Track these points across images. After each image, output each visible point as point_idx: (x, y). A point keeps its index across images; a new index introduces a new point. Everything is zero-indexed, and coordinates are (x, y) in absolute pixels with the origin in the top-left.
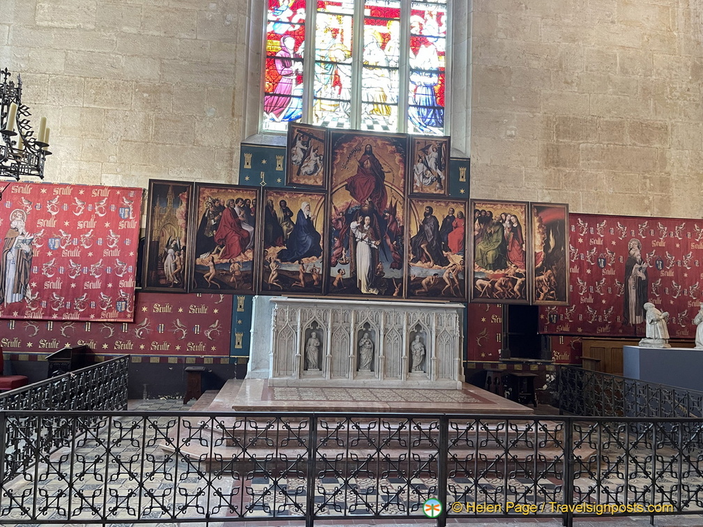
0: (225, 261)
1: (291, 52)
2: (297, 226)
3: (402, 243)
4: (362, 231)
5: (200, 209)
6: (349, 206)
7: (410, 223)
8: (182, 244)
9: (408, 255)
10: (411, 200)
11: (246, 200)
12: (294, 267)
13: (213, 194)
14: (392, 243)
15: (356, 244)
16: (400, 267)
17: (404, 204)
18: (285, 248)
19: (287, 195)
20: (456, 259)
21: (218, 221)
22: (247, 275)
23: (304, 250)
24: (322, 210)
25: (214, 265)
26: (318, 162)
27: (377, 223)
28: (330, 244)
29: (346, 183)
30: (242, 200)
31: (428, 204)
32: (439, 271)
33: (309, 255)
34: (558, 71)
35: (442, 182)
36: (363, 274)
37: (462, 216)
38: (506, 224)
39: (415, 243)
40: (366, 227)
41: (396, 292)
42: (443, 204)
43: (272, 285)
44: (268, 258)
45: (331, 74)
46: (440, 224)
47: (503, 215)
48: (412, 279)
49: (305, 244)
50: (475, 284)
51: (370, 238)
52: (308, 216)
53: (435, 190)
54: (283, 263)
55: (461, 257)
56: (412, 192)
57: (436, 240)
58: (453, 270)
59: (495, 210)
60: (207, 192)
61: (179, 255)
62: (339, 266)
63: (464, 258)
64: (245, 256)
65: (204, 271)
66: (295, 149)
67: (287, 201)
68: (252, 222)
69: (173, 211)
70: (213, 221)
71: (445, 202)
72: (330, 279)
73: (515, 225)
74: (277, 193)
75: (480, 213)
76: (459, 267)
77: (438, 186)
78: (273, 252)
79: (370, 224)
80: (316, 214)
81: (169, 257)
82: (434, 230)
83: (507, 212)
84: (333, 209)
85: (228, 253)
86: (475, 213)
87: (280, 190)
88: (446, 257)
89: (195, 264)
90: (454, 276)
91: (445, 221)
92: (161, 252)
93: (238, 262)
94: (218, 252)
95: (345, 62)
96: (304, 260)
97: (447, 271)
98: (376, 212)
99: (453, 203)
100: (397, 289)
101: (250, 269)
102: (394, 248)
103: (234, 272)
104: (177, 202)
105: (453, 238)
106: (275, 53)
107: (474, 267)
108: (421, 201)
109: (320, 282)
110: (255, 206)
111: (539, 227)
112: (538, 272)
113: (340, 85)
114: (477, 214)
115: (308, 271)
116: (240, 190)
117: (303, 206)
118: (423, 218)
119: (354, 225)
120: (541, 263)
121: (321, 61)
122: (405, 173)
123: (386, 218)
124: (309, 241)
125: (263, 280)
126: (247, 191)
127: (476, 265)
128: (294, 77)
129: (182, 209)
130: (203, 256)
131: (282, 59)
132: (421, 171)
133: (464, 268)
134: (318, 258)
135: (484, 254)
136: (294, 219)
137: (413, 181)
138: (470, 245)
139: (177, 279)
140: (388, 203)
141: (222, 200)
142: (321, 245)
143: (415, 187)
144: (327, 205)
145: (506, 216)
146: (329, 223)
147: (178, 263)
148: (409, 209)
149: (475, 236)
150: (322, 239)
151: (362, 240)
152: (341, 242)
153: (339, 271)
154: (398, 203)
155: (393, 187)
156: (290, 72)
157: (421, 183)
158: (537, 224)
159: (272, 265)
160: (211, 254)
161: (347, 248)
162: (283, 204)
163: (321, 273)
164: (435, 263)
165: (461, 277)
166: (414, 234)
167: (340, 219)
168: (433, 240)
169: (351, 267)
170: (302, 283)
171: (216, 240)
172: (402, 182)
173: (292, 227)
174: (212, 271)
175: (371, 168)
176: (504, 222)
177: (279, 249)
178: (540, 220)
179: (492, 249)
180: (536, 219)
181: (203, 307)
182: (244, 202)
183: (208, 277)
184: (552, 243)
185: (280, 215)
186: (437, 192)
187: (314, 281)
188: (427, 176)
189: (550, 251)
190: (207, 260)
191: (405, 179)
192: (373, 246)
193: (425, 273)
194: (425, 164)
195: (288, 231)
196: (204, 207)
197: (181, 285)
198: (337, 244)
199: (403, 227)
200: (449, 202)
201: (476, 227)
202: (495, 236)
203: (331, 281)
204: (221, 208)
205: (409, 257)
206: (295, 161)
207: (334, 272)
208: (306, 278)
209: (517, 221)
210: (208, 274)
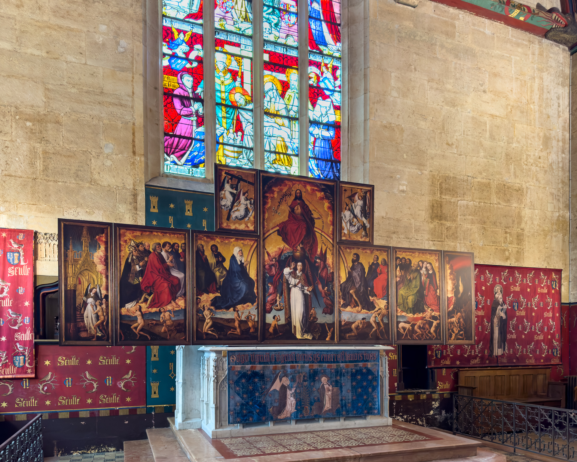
0: (154, 310)
1: (190, 91)
2: (230, 272)
3: (332, 288)
4: (295, 277)
5: (122, 254)
6: (282, 252)
7: (339, 269)
8: (104, 292)
9: (338, 301)
10: (340, 247)
11: (174, 244)
12: (229, 314)
13: (135, 237)
14: (323, 288)
15: (289, 290)
16: (331, 312)
17: (333, 250)
18: (219, 295)
19: (218, 240)
20: (381, 304)
21: (144, 266)
22: (179, 324)
23: (238, 297)
24: (255, 255)
25: (143, 315)
26: (249, 206)
27: (309, 269)
28: (265, 291)
29: (278, 228)
30: (170, 244)
31: (354, 251)
32: (366, 315)
33: (243, 301)
34: (441, 133)
35: (367, 230)
36: (297, 320)
37: (385, 263)
38: (423, 271)
39: (344, 289)
40: (299, 273)
41: (329, 337)
42: (368, 251)
43: (207, 334)
44: (201, 305)
45: (233, 119)
46: (367, 270)
47: (420, 263)
48: (343, 323)
49: (239, 290)
50: (397, 327)
51: (303, 284)
52: (241, 261)
53: (361, 238)
54: (218, 311)
55: (385, 301)
56: (340, 240)
57: (363, 286)
58: (379, 314)
59: (414, 257)
60: (129, 235)
61: (101, 304)
62: (274, 313)
63: (388, 303)
64: (177, 304)
65: (131, 321)
66: (223, 192)
67: (218, 246)
68: (182, 268)
69: (89, 255)
70: (137, 267)
71: (370, 250)
72: (266, 326)
73: (431, 272)
74: (208, 237)
75: (401, 260)
76: (384, 311)
77: (363, 233)
78: (206, 299)
79: (303, 270)
80: (249, 260)
81: (89, 307)
82: (362, 276)
83: (423, 259)
84: (266, 255)
85: (157, 301)
86: (396, 261)
87: (210, 235)
88: (372, 302)
89: (121, 315)
90: (379, 319)
91: (370, 268)
92: (79, 301)
93: (169, 311)
94: (146, 300)
95: (247, 107)
96: (239, 307)
97: (374, 315)
98: (307, 258)
99: (378, 250)
100: (329, 334)
101: (183, 318)
102: (325, 294)
103: (165, 322)
104: (94, 246)
105: (378, 284)
106: (173, 90)
107: (397, 311)
108: (349, 248)
109: (256, 329)
110: (184, 251)
111: (451, 274)
112: (450, 314)
113: (243, 132)
114: (398, 261)
115: (243, 318)
116: (166, 233)
117: (236, 251)
118: (350, 265)
119: (287, 271)
120: (452, 306)
121: (221, 104)
122: (333, 219)
123: (317, 264)
124: (243, 287)
125: (197, 330)
126: (174, 234)
127: (398, 309)
128: (194, 118)
129: (100, 253)
130: (129, 306)
131: (181, 98)
132: (348, 218)
133: (388, 312)
134: (253, 304)
135: (405, 299)
136: (227, 265)
137: (341, 229)
138: (392, 290)
139: (100, 331)
140: (319, 250)
141: (147, 244)
142: (255, 291)
143: (343, 234)
144: (260, 250)
145: (423, 263)
146: (262, 268)
147: (100, 314)
148: (338, 255)
149: (396, 282)
150: (256, 285)
151: (295, 286)
152: (275, 288)
153: (274, 317)
154: (328, 250)
155: (323, 234)
156: (189, 113)
157: (349, 231)
158: (449, 271)
159: (206, 313)
160: (137, 302)
161: (281, 294)
162: (214, 249)
163: (256, 319)
164: (363, 308)
165: (386, 321)
166: (343, 279)
167: (273, 265)
168: (360, 286)
169: (286, 314)
170: (238, 330)
171: (143, 287)
172: (331, 229)
173: (225, 273)
174: (140, 321)
175: (302, 214)
176: (421, 268)
177: (212, 296)
178: (451, 268)
179: (411, 294)
180: (448, 266)
181: (114, 359)
182: (172, 246)
183: (136, 328)
184: (461, 289)
185: (212, 260)
186: (363, 240)
187: (250, 328)
188: (354, 224)
189: (459, 296)
190: (133, 309)
191: (333, 225)
192: (306, 292)
193: (355, 318)
194: (351, 212)
195: (221, 277)
196: (126, 251)
197: (106, 337)
198: (271, 290)
199: (333, 273)
200: (374, 250)
201: (398, 273)
202: (414, 282)
203: (267, 328)
204: (147, 252)
205: (340, 303)
206: (224, 206)
207: (269, 319)
208: (241, 325)
209: (432, 268)
210: (135, 325)
